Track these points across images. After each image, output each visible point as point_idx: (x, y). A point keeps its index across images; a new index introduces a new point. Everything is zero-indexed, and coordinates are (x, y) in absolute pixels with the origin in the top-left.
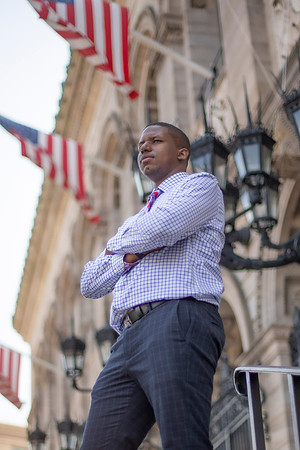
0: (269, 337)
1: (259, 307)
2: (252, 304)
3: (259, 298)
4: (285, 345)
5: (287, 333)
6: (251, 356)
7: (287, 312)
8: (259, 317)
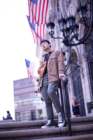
0: (83, 57)
3: (80, 49)
5: (86, 56)
6: (80, 61)
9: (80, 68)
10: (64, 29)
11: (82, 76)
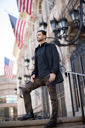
1: (64, 52)
2: (62, 51)
3: (64, 50)
4: (69, 60)
6: (62, 62)
7: (69, 53)
8: (64, 54)
9: (62, 68)
11: (64, 76)
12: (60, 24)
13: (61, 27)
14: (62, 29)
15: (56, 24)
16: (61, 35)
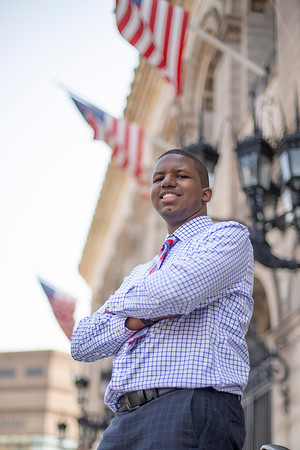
0: (296, 319)
1: (289, 290)
8: (288, 299)
9: (276, 363)
10: (259, 186)
11: (277, 399)
12: (283, 161)
13: (287, 176)
14: (290, 184)
15: (264, 159)
16: (280, 211)
